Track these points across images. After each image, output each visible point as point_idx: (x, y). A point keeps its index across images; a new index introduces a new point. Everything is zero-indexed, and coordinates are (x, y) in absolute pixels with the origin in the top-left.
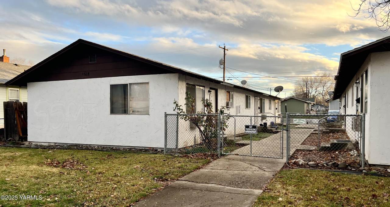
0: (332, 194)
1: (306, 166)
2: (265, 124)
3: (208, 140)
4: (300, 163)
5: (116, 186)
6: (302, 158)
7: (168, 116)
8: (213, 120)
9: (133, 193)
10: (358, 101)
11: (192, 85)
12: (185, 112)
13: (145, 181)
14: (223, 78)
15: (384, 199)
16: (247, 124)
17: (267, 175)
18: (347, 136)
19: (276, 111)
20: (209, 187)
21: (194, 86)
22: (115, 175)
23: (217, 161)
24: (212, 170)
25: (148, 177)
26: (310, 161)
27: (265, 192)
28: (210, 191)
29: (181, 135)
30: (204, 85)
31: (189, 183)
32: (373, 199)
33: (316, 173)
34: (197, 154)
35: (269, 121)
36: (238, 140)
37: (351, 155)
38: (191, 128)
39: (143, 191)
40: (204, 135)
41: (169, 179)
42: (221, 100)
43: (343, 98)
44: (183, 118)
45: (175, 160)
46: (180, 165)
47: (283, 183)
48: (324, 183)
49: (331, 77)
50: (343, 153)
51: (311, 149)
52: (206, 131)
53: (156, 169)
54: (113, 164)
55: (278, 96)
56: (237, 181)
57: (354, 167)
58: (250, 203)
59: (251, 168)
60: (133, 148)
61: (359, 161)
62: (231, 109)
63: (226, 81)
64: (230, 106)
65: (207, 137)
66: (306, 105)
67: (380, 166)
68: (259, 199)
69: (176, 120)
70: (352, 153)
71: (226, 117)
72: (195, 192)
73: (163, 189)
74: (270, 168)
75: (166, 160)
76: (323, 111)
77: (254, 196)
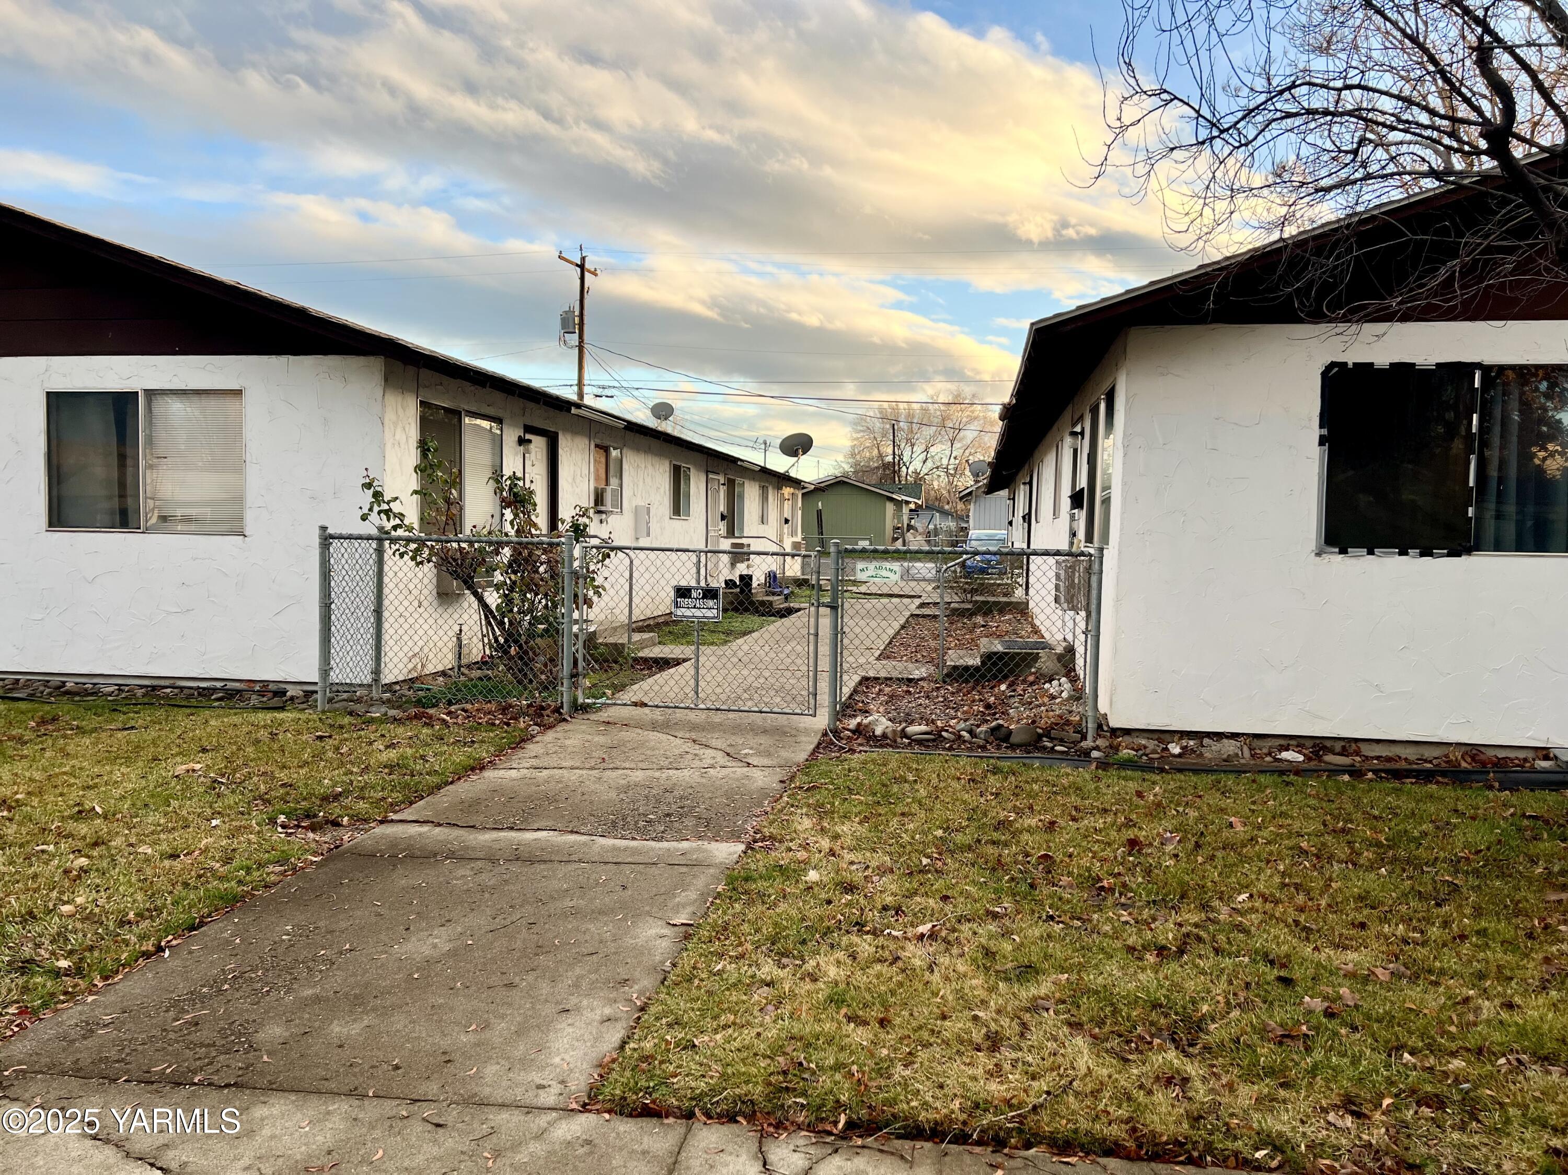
0: (994, 843)
1: (899, 740)
2: (746, 580)
3: (520, 647)
4: (879, 731)
5: (83, 861)
6: (881, 709)
7: (335, 543)
8: (542, 564)
9: (171, 892)
10: (1077, 499)
11: (444, 408)
12: (416, 526)
13: (232, 835)
14: (576, 388)
15: (1164, 854)
16: (683, 583)
17: (760, 783)
18: (1033, 626)
19: (786, 531)
20: (528, 844)
21: (456, 414)
22: (80, 812)
23: (559, 735)
24: (536, 773)
25: (242, 813)
26: (911, 723)
27: (752, 849)
28: (531, 861)
29: (396, 626)
30: (500, 414)
31: (438, 829)
32: (1130, 854)
33: (937, 765)
34: (469, 706)
35: (759, 568)
36: (643, 645)
37: (1053, 697)
38: (440, 595)
39: (221, 879)
40: (501, 624)
41: (346, 819)
42: (570, 480)
43: (1022, 486)
44: (406, 553)
45: (369, 733)
46: (393, 754)
47: (821, 812)
48: (964, 802)
49: (979, 407)
50: (1024, 690)
51: (916, 674)
52: (511, 611)
53: (282, 775)
54: (65, 761)
55: (793, 474)
56: (641, 811)
57: (1062, 741)
58: (696, 900)
59: (696, 755)
60: (167, 683)
61: (1077, 718)
62: (612, 519)
63: (588, 400)
64: (608, 507)
65: (511, 637)
66: (890, 508)
67: (1146, 735)
68: (731, 881)
69: (371, 561)
70: (1052, 688)
71: (594, 550)
72: (464, 871)
73: (319, 865)
74: (769, 755)
75: (330, 737)
76: (949, 533)
77: (712, 871)
